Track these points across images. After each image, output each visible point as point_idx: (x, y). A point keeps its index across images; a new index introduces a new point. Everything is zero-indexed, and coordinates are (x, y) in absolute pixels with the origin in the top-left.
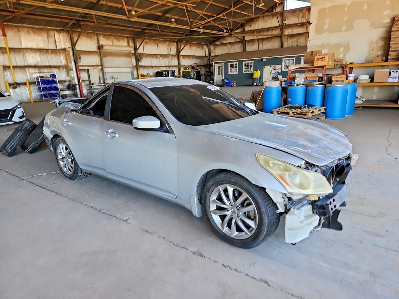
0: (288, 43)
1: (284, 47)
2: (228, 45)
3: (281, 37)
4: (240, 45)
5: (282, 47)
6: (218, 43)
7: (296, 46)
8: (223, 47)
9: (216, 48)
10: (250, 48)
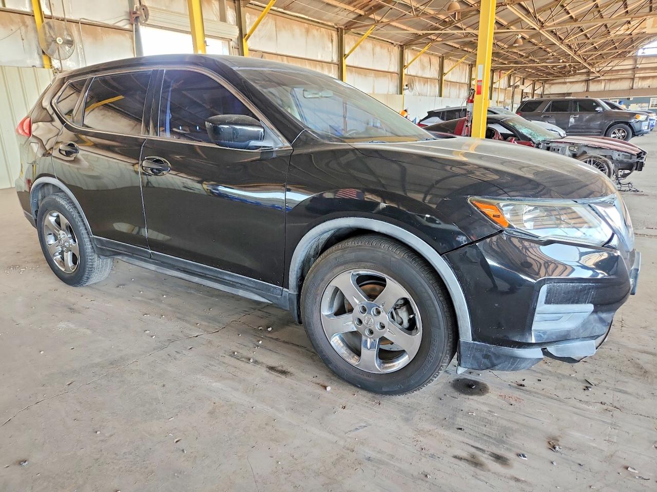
0: (638, 84)
1: (634, 87)
2: (568, 84)
3: (633, 79)
4: (583, 84)
5: (632, 88)
6: (555, 81)
7: (648, 87)
8: (560, 86)
9: (553, 87)
10: (593, 87)
